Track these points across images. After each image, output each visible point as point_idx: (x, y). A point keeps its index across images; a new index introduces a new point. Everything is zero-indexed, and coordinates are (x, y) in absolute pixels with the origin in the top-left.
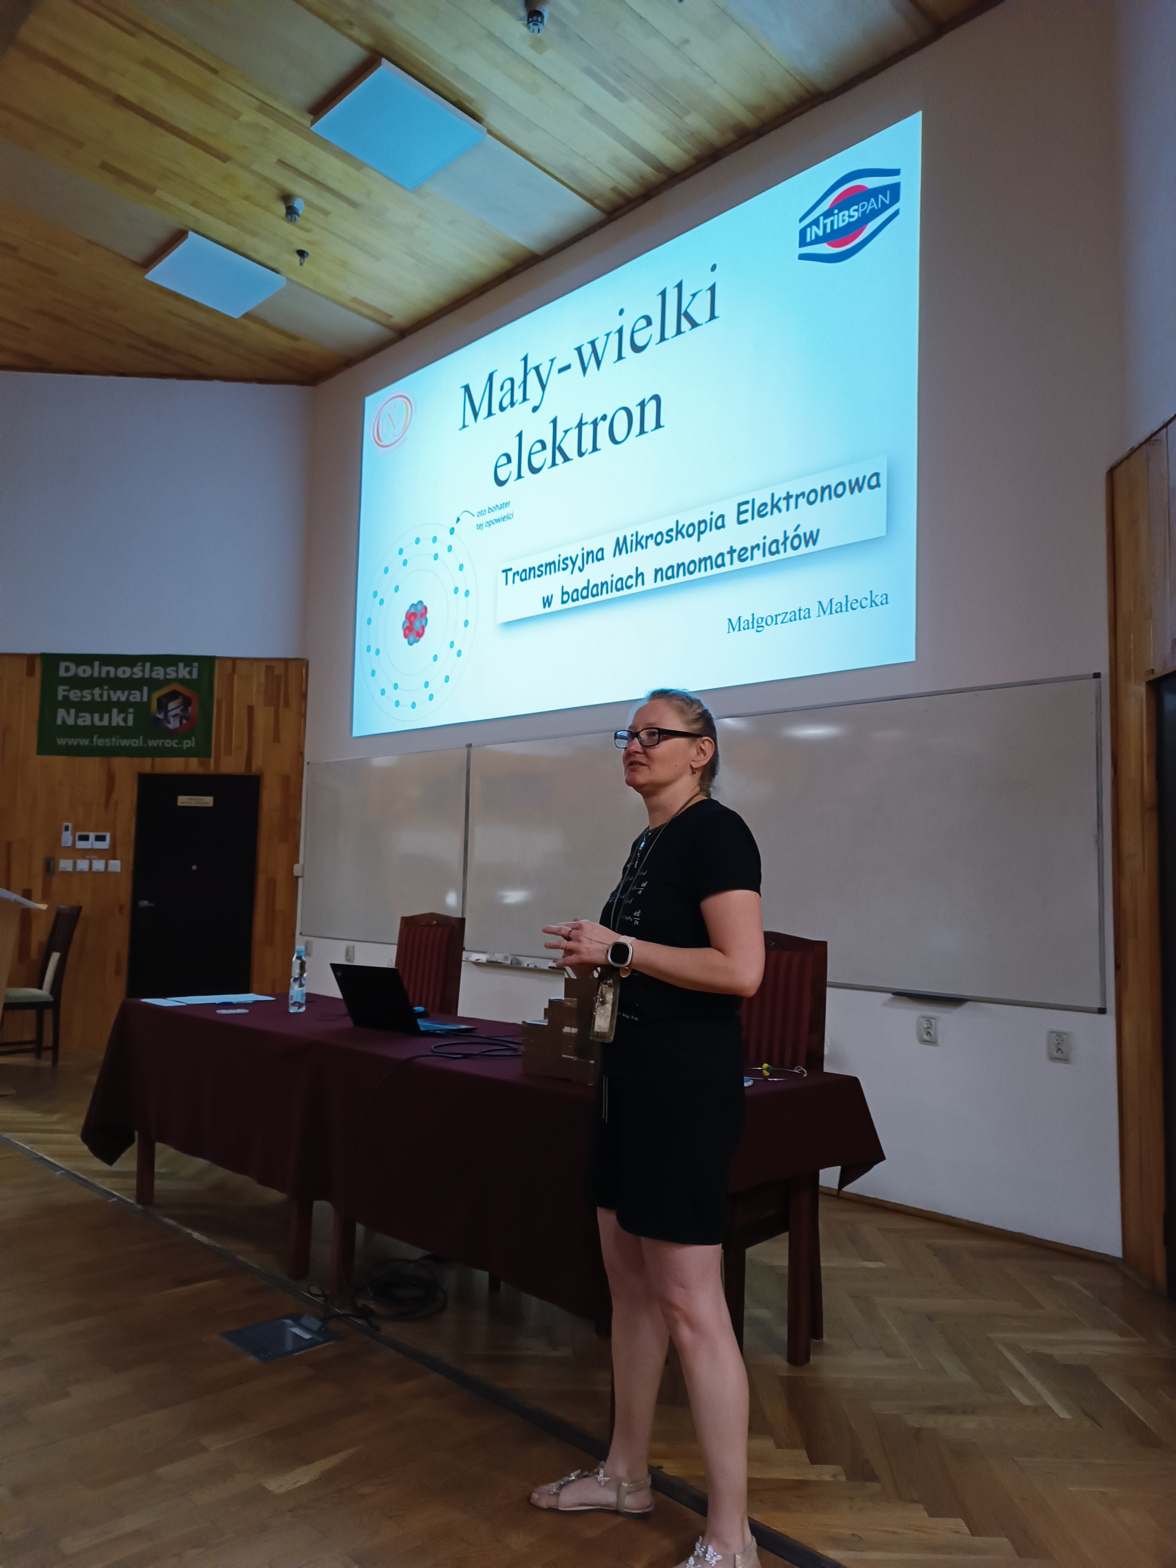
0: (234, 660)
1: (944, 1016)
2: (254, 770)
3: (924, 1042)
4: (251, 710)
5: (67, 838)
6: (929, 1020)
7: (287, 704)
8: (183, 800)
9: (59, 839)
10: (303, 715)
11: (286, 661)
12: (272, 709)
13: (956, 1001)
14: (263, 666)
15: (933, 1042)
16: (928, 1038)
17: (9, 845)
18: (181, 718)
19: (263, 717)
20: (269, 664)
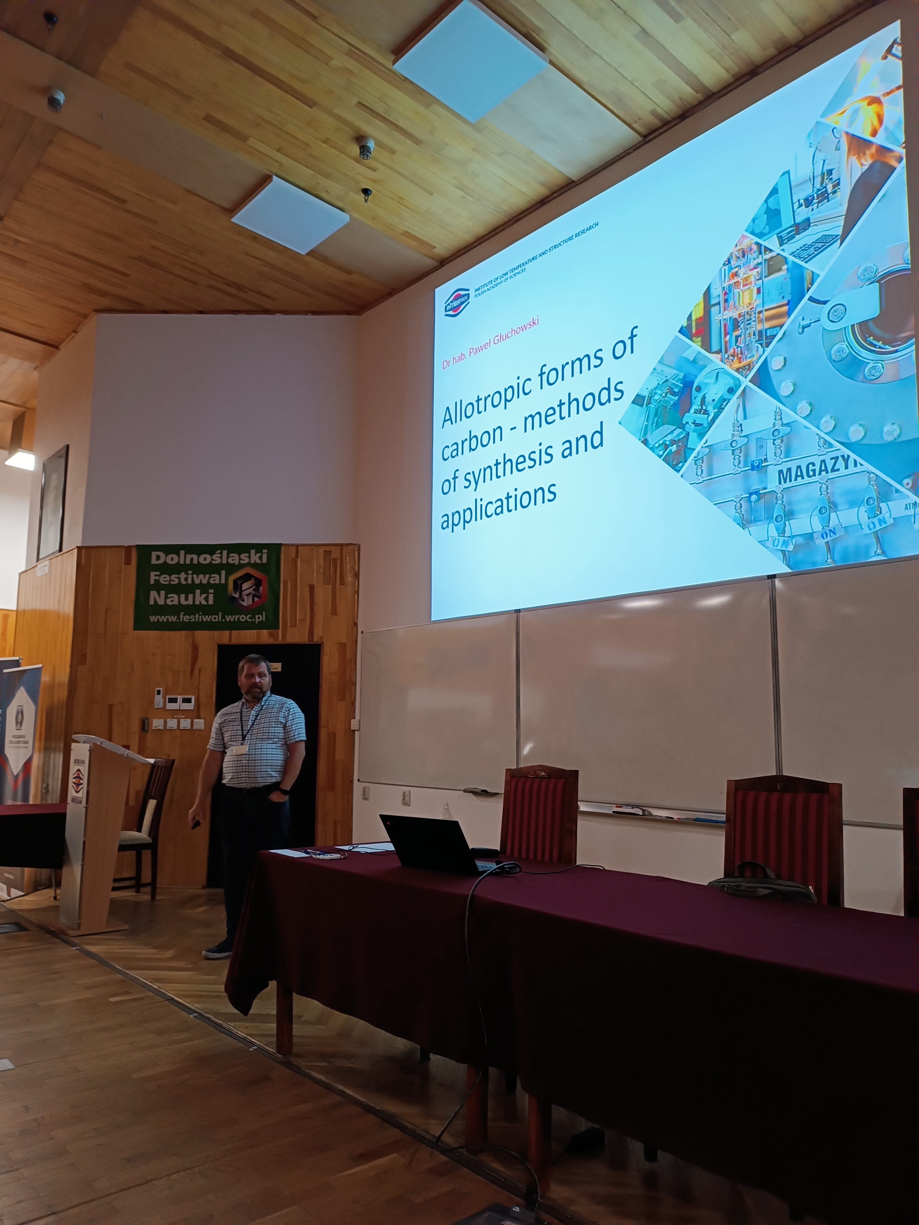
0: (298, 547)
2: (316, 639)
4: (312, 588)
5: (159, 700)
7: (342, 582)
9: (152, 702)
10: (356, 593)
11: (341, 545)
12: (330, 588)
14: (322, 550)
17: (111, 707)
18: (254, 596)
19: (322, 594)
20: (327, 549)
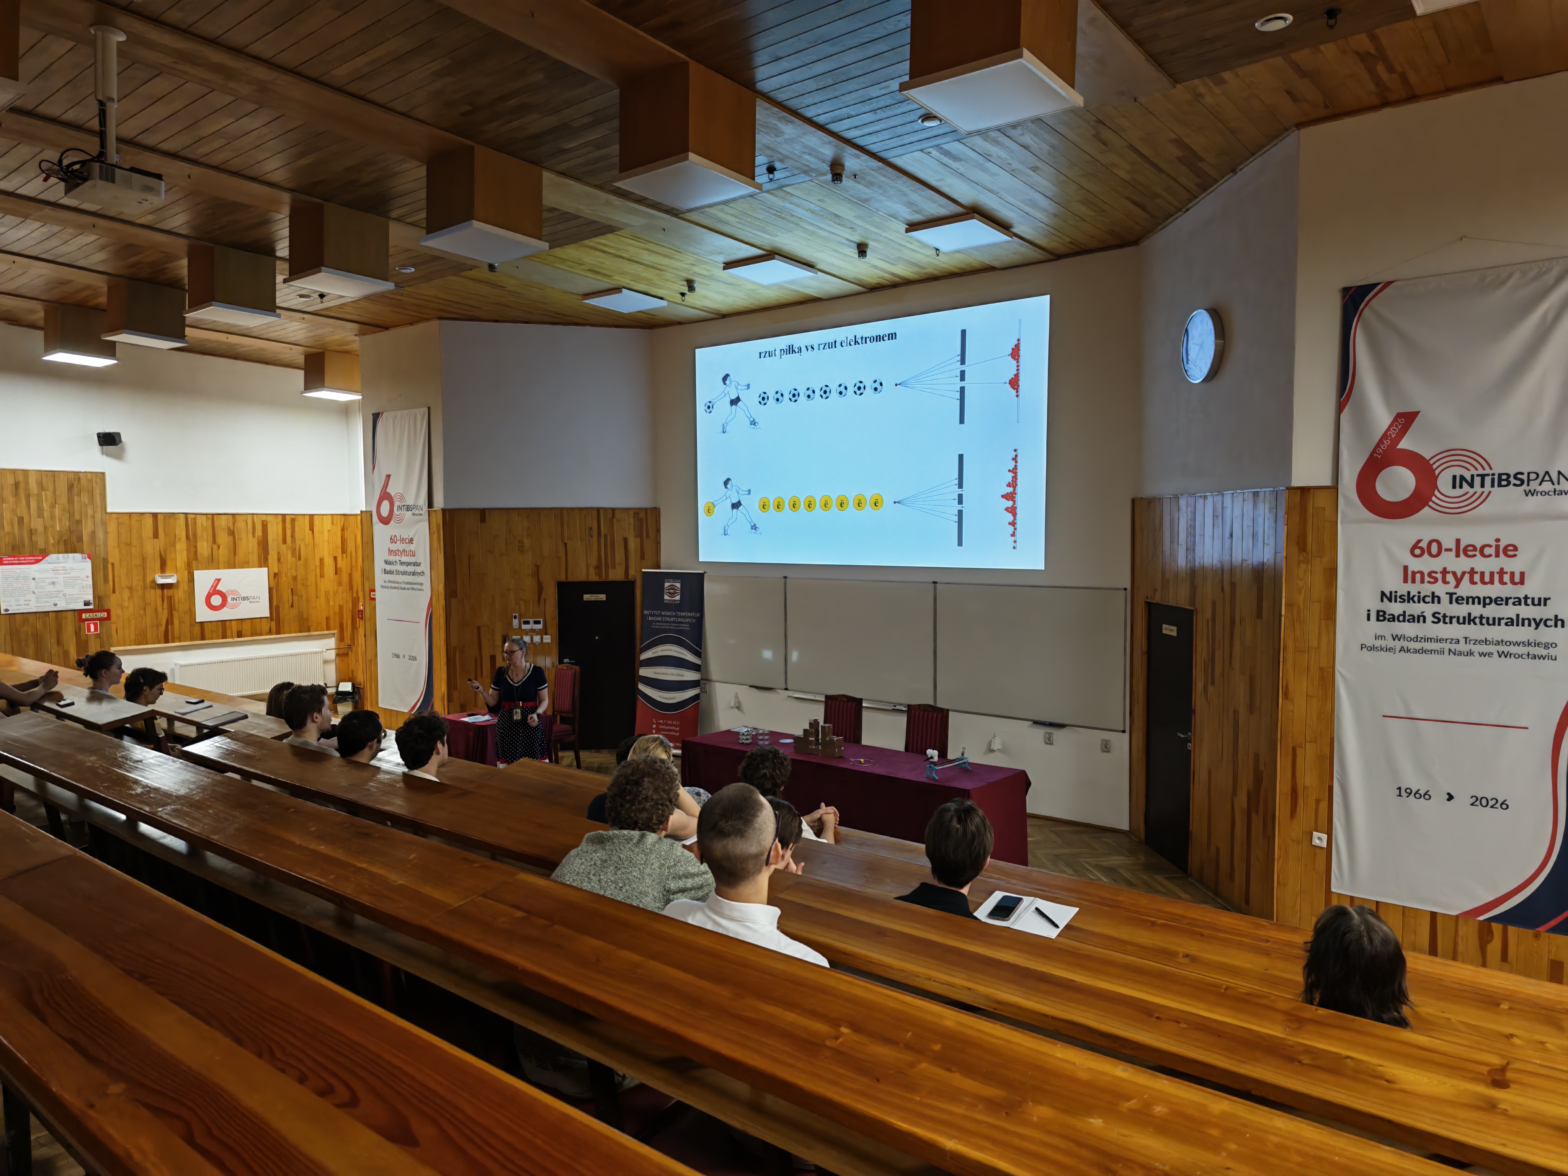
0: (613, 510)
1: (1057, 734)
2: (631, 578)
3: (1046, 743)
4: (626, 540)
5: (515, 622)
6: (1050, 734)
7: (648, 536)
8: (587, 597)
9: (511, 624)
10: (658, 543)
11: (646, 509)
12: (639, 540)
13: (1061, 726)
14: (631, 513)
15: (1051, 744)
16: (1049, 741)
17: (479, 628)
19: (633, 544)
20: (636, 512)
